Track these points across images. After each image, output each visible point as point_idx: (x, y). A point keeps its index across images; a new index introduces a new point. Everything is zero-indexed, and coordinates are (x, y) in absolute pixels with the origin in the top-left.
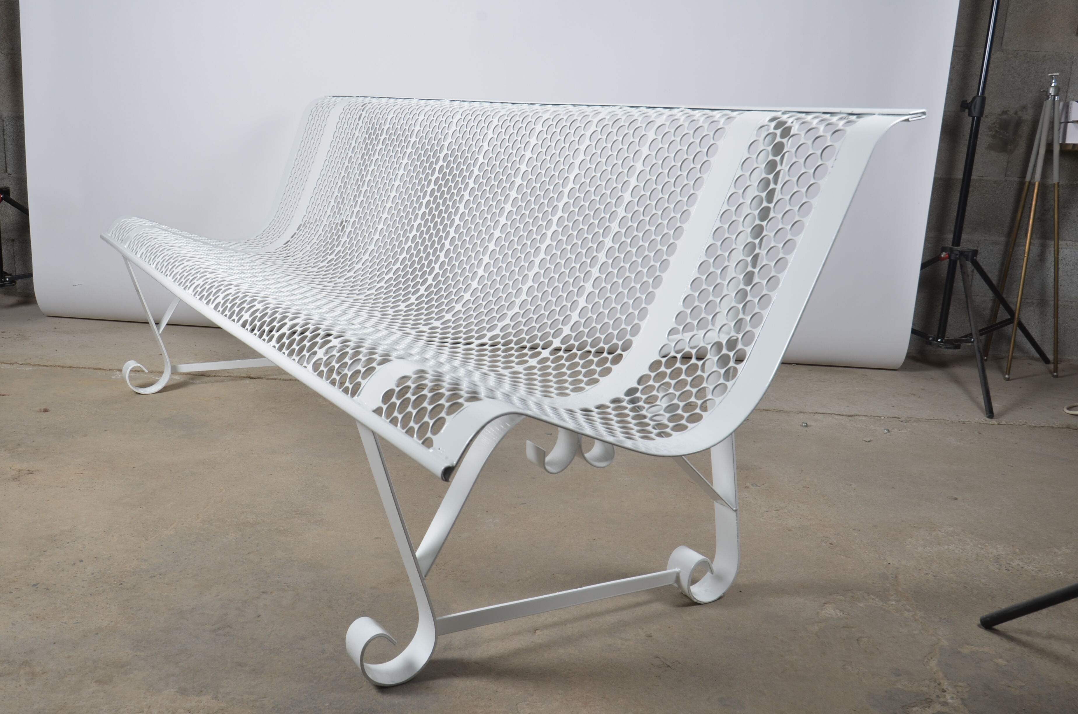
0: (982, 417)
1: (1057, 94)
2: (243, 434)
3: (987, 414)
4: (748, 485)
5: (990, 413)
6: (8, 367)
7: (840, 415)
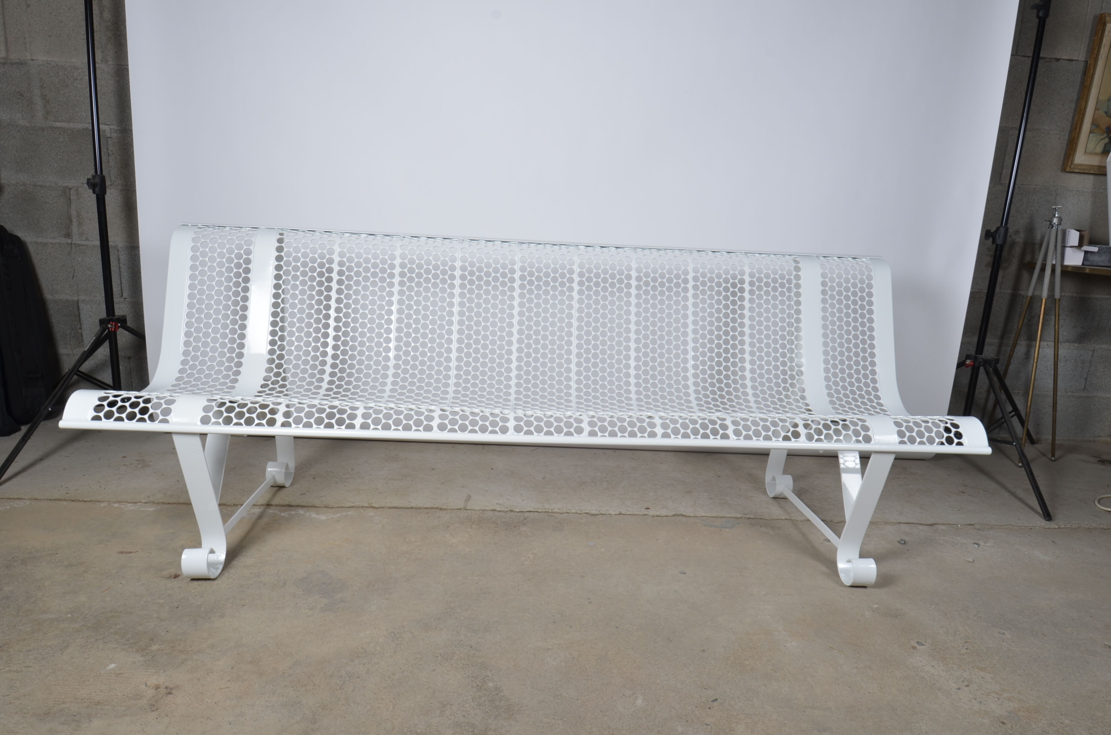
0: (1040, 522)
1: (1060, 224)
3: (1045, 518)
5: (1048, 516)
6: (132, 508)
7: (921, 524)
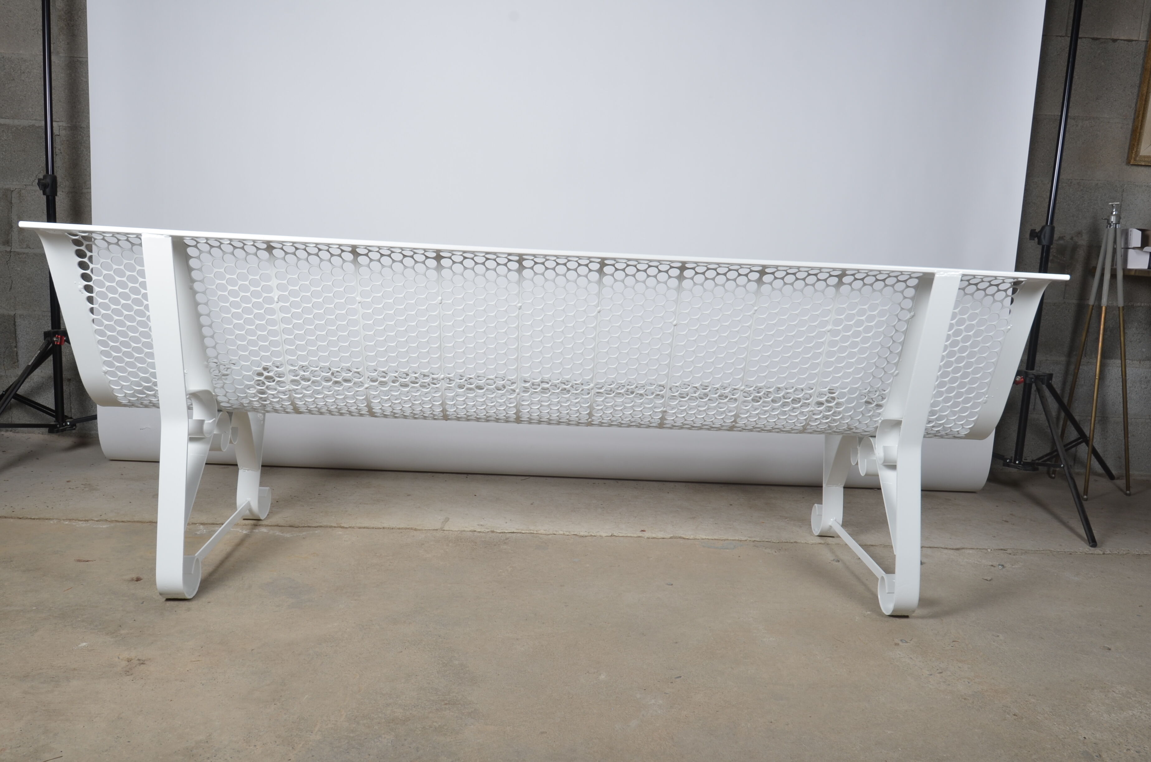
0: (1084, 548)
1: (1118, 222)
2: (355, 600)
3: (1090, 543)
4: (897, 641)
5: (1093, 542)
6: (84, 525)
7: (946, 548)
